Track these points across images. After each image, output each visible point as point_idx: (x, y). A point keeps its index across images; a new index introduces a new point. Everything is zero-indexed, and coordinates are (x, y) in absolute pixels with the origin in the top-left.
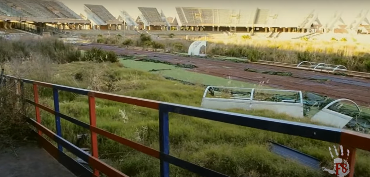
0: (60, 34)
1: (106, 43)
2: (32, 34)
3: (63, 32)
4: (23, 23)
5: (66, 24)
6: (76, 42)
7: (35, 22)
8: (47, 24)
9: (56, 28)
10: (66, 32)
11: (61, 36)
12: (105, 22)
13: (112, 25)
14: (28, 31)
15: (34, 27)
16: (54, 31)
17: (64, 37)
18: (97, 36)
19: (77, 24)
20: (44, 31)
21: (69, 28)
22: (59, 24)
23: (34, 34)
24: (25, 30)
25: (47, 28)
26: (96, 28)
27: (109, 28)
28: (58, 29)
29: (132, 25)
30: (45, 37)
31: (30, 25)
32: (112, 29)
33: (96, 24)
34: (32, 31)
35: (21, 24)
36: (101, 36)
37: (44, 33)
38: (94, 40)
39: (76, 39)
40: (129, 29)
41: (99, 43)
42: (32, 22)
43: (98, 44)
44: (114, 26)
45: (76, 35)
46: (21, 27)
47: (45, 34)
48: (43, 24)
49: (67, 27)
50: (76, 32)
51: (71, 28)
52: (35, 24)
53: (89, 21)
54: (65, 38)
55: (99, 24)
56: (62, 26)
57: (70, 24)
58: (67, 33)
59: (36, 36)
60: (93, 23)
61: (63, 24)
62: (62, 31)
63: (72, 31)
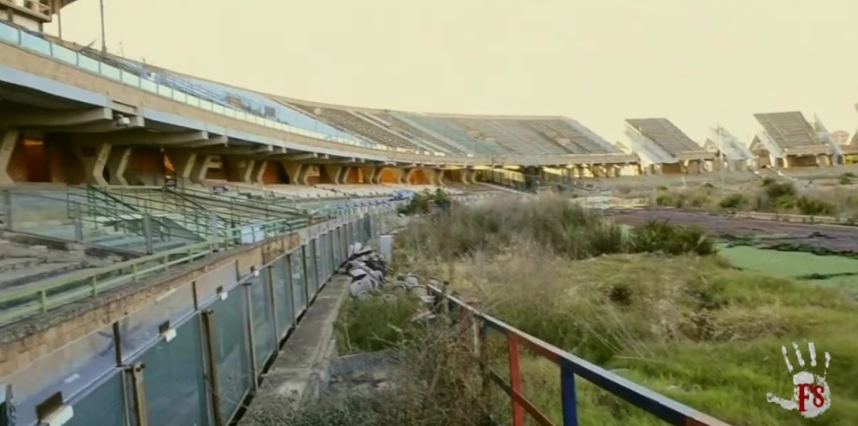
0: (572, 190)
1: (679, 205)
2: (515, 192)
3: (580, 186)
4: (498, 170)
5: (585, 165)
6: (607, 206)
7: (522, 167)
8: (546, 170)
9: (564, 177)
10: (586, 183)
11: (575, 193)
12: (673, 156)
13: (691, 162)
14: (508, 186)
15: (519, 177)
16: (560, 183)
17: (582, 196)
18: (655, 190)
19: (609, 166)
20: (541, 185)
21: (592, 176)
22: (570, 166)
23: (520, 193)
24: (500, 184)
25: (547, 178)
26: (653, 171)
27: (684, 170)
28: (569, 179)
29: (739, 158)
30: (543, 197)
31: (511, 173)
32: (691, 172)
33: (652, 163)
34: (516, 185)
35: (493, 172)
36: (664, 189)
37: (539, 188)
38: (651, 199)
39: (606, 199)
40: (732, 169)
41: (663, 207)
42: (517, 167)
43: (659, 207)
44: (695, 163)
45: (608, 190)
46: (493, 178)
47: (542, 190)
48: (537, 170)
49: (587, 173)
50: (606, 183)
51: (596, 176)
52: (524, 170)
53: (636, 155)
54: (584, 198)
55: (660, 162)
56: (576, 171)
57: (596, 165)
58: (589, 186)
59: (525, 198)
60: (646, 162)
61: (580, 167)
62: (578, 184)
63: (598, 181)
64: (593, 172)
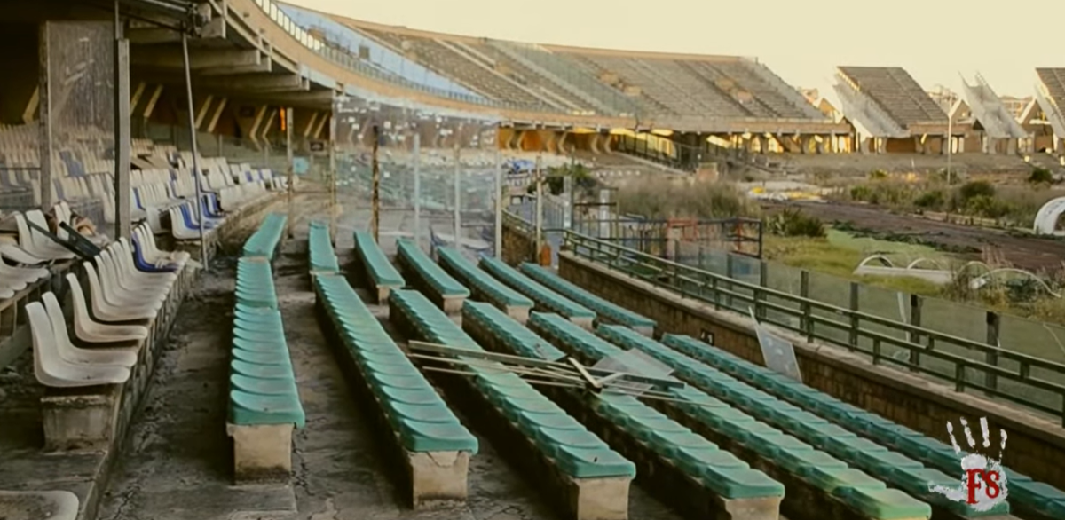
0: (748, 170)
1: (874, 201)
2: (664, 168)
3: (759, 164)
4: (642, 136)
5: (768, 135)
6: (785, 196)
7: (675, 132)
8: (713, 140)
9: (737, 150)
10: (769, 161)
11: (751, 174)
12: (904, 127)
13: (929, 137)
14: (656, 160)
15: (670, 149)
16: (731, 159)
17: (759, 180)
18: (868, 176)
19: (806, 137)
20: (702, 161)
21: (781, 149)
22: (747, 136)
23: (671, 169)
24: (646, 156)
25: (712, 151)
26: (872, 148)
27: (919, 148)
28: (744, 153)
29: (1003, 135)
30: (705, 177)
31: (661, 140)
32: (929, 152)
33: (871, 136)
34: (667, 160)
35: (635, 139)
36: (880, 175)
37: (700, 164)
38: (845, 191)
39: (794, 185)
40: (992, 151)
41: (857, 202)
42: (668, 133)
43: (853, 202)
44: (937, 141)
45: (800, 172)
46: (635, 147)
47: (703, 168)
48: (700, 139)
49: (774, 146)
50: (803, 162)
51: (786, 150)
52: (676, 137)
53: (848, 122)
54: (761, 184)
55: (883, 135)
56: (757, 141)
57: (784, 135)
58: (771, 165)
59: (680, 179)
60: (864, 133)
61: (762, 137)
62: (757, 161)
63: (788, 159)
64: (781, 144)
